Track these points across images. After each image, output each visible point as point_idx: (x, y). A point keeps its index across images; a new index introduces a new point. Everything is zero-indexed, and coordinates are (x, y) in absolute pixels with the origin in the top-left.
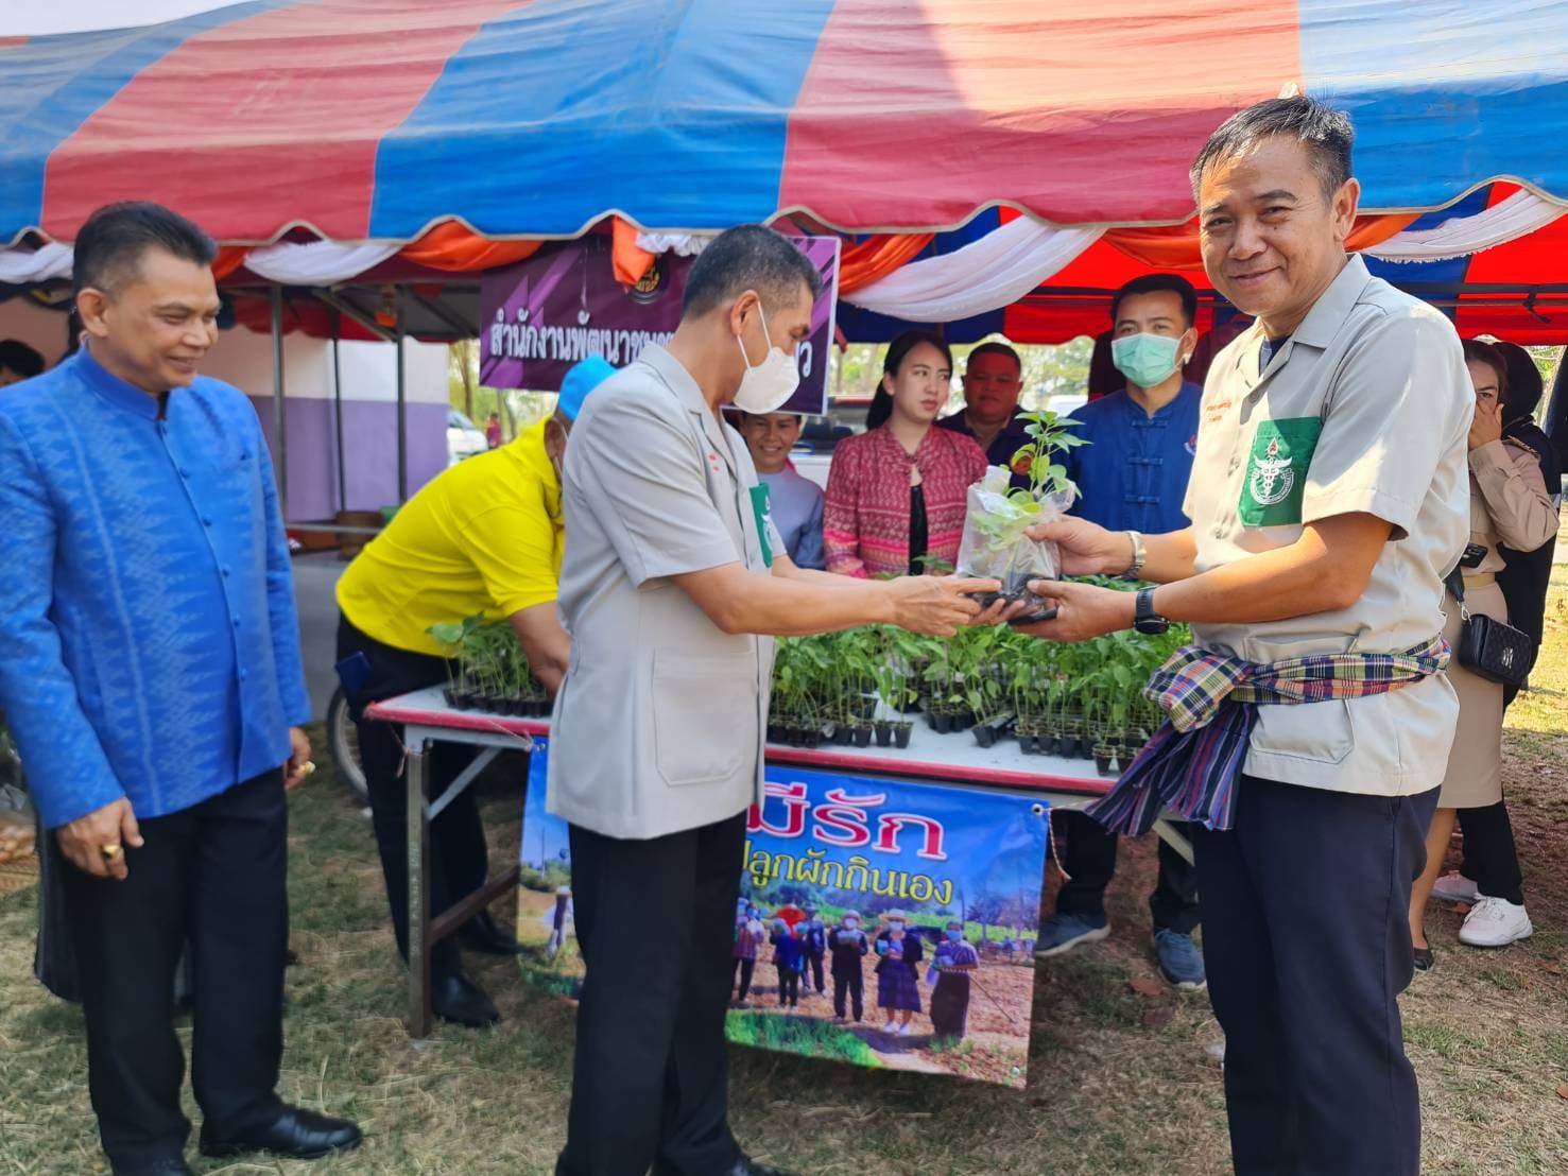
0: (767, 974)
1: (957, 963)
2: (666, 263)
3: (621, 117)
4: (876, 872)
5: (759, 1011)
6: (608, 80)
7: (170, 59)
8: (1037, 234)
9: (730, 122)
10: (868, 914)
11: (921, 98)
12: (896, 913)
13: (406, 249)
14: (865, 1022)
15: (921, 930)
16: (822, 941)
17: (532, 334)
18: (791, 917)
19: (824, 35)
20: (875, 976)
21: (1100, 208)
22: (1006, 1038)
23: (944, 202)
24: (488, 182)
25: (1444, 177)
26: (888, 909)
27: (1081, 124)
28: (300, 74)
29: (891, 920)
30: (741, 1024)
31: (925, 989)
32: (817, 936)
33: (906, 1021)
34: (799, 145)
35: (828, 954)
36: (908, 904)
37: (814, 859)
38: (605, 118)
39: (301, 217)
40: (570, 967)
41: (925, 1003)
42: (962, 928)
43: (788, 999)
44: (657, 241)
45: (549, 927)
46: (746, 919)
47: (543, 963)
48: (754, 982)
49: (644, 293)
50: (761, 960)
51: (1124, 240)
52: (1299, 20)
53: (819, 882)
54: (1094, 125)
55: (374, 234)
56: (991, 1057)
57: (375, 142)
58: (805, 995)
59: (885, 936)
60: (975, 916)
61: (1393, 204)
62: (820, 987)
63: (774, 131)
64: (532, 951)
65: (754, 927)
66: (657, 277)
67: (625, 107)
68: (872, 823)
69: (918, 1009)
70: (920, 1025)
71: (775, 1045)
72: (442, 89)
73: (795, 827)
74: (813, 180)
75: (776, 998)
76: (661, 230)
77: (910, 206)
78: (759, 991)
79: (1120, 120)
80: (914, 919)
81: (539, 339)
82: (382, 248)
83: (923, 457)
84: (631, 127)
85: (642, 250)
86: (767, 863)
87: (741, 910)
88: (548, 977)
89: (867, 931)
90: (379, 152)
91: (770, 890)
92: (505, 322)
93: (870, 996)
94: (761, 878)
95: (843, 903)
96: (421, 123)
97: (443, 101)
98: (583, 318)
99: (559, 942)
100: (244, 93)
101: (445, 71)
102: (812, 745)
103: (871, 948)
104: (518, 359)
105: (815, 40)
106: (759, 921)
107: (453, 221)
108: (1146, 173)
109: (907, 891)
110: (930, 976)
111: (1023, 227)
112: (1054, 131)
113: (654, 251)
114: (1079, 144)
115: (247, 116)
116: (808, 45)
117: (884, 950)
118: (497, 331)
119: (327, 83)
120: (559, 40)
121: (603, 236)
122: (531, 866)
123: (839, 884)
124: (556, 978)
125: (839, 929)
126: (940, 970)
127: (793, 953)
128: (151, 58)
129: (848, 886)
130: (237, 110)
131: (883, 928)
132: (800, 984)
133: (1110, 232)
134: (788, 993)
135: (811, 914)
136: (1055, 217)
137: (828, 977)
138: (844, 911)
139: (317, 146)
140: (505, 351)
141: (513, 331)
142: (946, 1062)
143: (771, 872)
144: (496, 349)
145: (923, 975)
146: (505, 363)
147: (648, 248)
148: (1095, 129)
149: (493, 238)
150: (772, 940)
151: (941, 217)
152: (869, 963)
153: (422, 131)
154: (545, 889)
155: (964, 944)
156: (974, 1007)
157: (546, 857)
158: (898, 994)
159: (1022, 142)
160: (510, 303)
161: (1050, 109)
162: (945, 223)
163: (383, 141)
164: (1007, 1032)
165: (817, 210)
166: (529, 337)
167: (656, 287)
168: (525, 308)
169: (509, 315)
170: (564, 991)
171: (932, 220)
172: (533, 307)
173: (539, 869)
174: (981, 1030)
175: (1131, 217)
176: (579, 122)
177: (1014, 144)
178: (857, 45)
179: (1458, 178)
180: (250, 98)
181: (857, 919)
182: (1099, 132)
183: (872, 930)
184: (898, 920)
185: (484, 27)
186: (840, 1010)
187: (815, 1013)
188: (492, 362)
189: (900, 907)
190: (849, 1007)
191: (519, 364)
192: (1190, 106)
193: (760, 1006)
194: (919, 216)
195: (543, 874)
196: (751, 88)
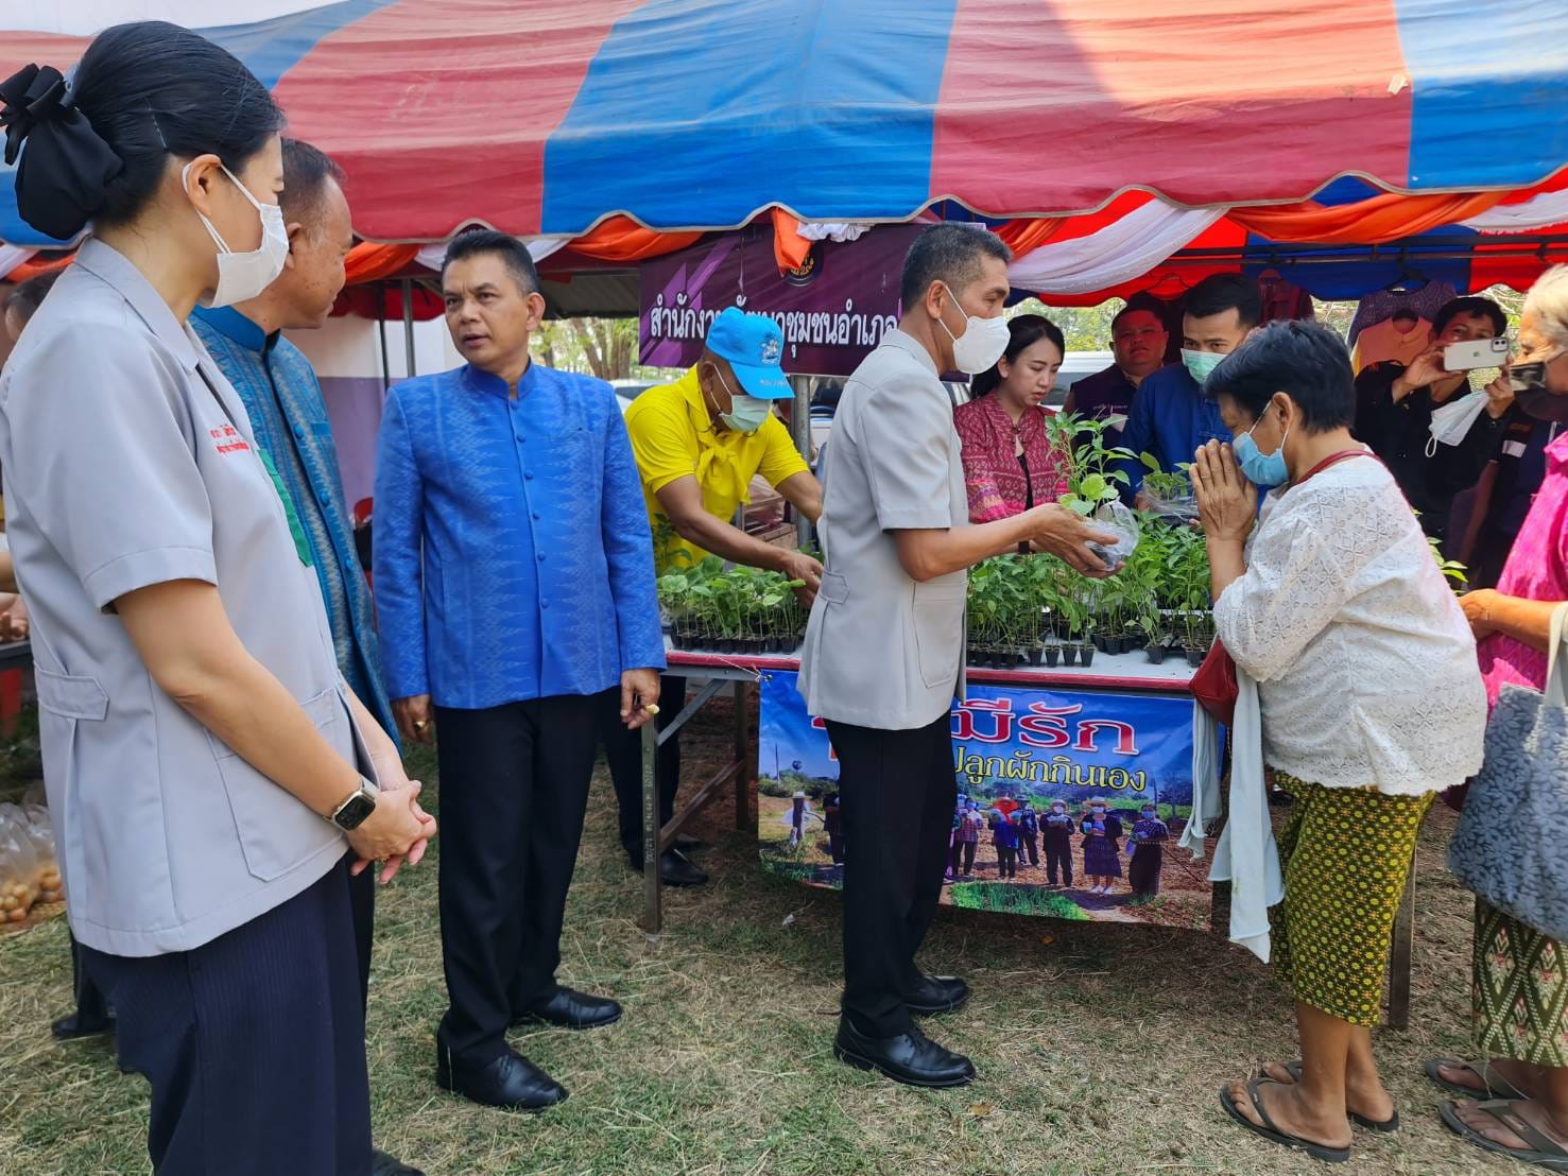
0: (987, 853)
1: (1151, 836)
2: (821, 250)
3: (774, 115)
4: (1078, 768)
5: (982, 883)
6: (756, 80)
7: (309, 61)
8: (1166, 215)
9: (879, 119)
10: (1073, 802)
11: (1054, 91)
12: (1097, 799)
13: (573, 241)
14: (1074, 886)
15: (1119, 812)
16: (1034, 825)
17: (690, 316)
18: (1006, 807)
19: (954, 32)
20: (1082, 850)
21: (1228, 190)
22: (1193, 893)
23: (1084, 189)
24: (654, 178)
25: (1536, 158)
26: (1091, 797)
27: (1210, 113)
28: (446, 77)
29: (1093, 805)
30: (967, 894)
31: (1125, 858)
32: (1029, 821)
33: (1107, 886)
34: (945, 138)
35: (1040, 834)
36: (1107, 791)
37: (1022, 759)
38: (760, 117)
39: (474, 216)
40: (811, 856)
41: (1125, 869)
42: (1155, 808)
43: (1007, 872)
44: (815, 230)
45: (791, 826)
46: (966, 811)
47: (786, 855)
48: (976, 860)
49: (799, 277)
50: (982, 842)
51: (1247, 217)
52: (1396, 16)
53: (1027, 777)
54: (1221, 114)
55: (546, 231)
56: (1181, 908)
57: (541, 142)
58: (1021, 868)
59: (1089, 818)
60: (1165, 799)
61: (1492, 182)
62: (1034, 861)
63: (923, 125)
64: (772, 846)
65: (973, 816)
66: (812, 262)
67: (777, 106)
68: (1071, 728)
69: (1119, 875)
70: (1120, 887)
71: (998, 908)
72: (591, 91)
73: (1002, 734)
74: (961, 170)
75: (997, 871)
76: (821, 220)
77: (1051, 193)
78: (982, 866)
79: (1247, 109)
80: (1113, 803)
81: (698, 321)
82: (554, 242)
83: (1025, 429)
84: (785, 126)
85: (803, 238)
86: (981, 764)
87: (961, 803)
88: (789, 866)
89: (1073, 815)
90: (547, 154)
91: (985, 786)
92: (664, 306)
93: (1077, 866)
94: (976, 776)
95: (1051, 794)
96: (582, 124)
97: (593, 102)
98: (741, 301)
99: (799, 836)
100: (396, 96)
101: (589, 73)
102: (1010, 666)
103: (1077, 829)
104: (678, 338)
105: (945, 38)
106: (978, 812)
107: (621, 216)
108: (1271, 156)
109: (1106, 781)
110: (1128, 849)
111: (1155, 209)
112: (1186, 120)
113: (814, 238)
114: (1209, 131)
115: (404, 119)
116: (940, 43)
117: (1089, 829)
118: (657, 315)
119: (475, 86)
120: (695, 41)
121: (765, 226)
122: (767, 776)
123: (1046, 779)
124: (799, 866)
125: (1049, 815)
126: (1136, 843)
127: (1009, 836)
128: (291, 61)
129: (1054, 780)
130: (393, 114)
131: (1087, 812)
132: (1017, 860)
133: (1233, 210)
134: (1006, 866)
135: (1022, 804)
136: (1184, 199)
137: (1041, 853)
138: (1052, 800)
139: (487, 148)
140: (664, 333)
141: (673, 315)
142: (1142, 915)
143: (984, 772)
144: (655, 331)
145: (1122, 848)
146: (665, 343)
147: (809, 236)
148: (1222, 118)
149: (660, 230)
150: (991, 826)
151: (1079, 202)
152: (1076, 841)
153: (585, 132)
154: (782, 794)
155: (1157, 821)
156: (1166, 870)
157: (780, 769)
158: (1101, 862)
159: (1156, 131)
160: (669, 287)
161: (1181, 100)
162: (1084, 208)
163: (548, 142)
164: (1194, 889)
165: (964, 199)
166: (688, 319)
167: (811, 271)
168: (684, 293)
169: (667, 300)
170: (807, 877)
171: (1073, 205)
172: (691, 292)
173: (776, 778)
174: (1171, 888)
175: (1257, 197)
176: (735, 121)
177: (1148, 133)
178: (987, 41)
179: (1548, 158)
180: (402, 101)
181: (1063, 806)
182: (1226, 121)
183: (1078, 814)
184: (1099, 805)
185: (616, 28)
186: (1052, 878)
187: (1030, 881)
188: (652, 343)
189: (1101, 795)
190: (1060, 875)
191: (679, 344)
192: (1308, 97)
193: (982, 879)
194: (1059, 202)
195: (779, 782)
196: (894, 85)
